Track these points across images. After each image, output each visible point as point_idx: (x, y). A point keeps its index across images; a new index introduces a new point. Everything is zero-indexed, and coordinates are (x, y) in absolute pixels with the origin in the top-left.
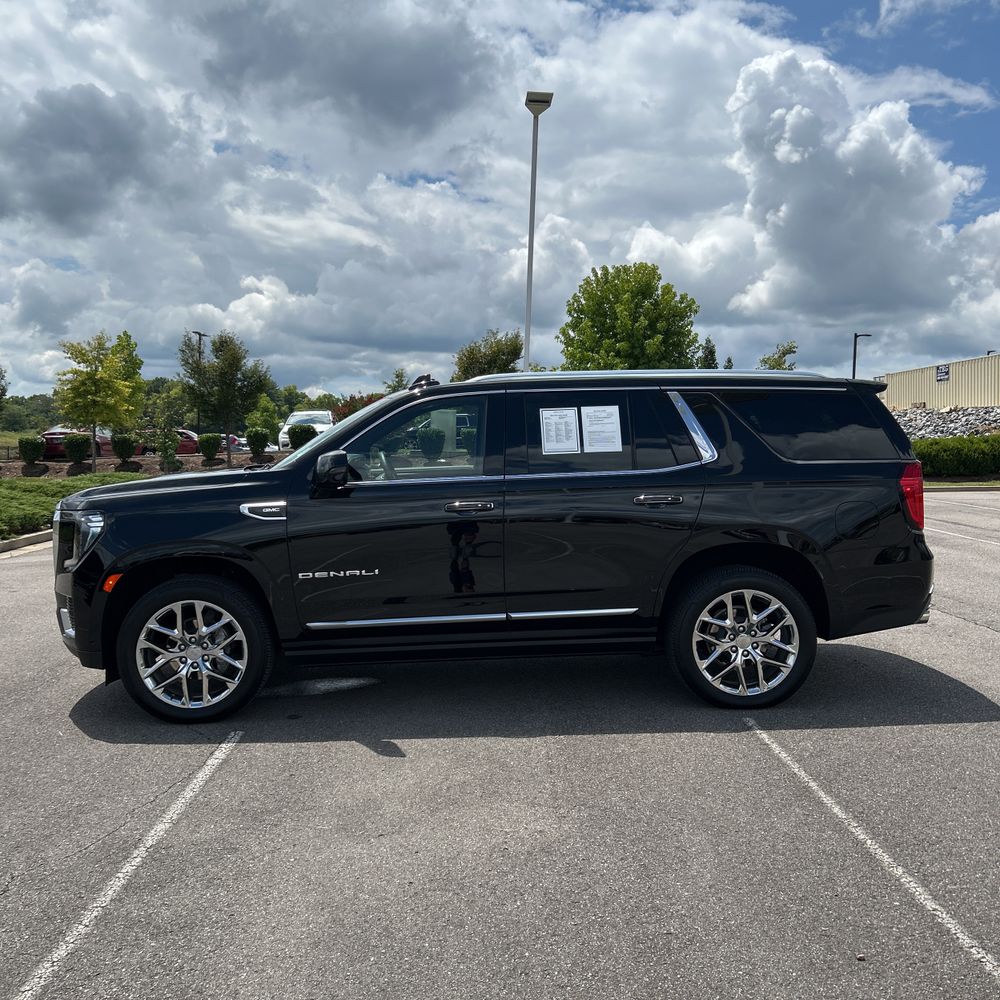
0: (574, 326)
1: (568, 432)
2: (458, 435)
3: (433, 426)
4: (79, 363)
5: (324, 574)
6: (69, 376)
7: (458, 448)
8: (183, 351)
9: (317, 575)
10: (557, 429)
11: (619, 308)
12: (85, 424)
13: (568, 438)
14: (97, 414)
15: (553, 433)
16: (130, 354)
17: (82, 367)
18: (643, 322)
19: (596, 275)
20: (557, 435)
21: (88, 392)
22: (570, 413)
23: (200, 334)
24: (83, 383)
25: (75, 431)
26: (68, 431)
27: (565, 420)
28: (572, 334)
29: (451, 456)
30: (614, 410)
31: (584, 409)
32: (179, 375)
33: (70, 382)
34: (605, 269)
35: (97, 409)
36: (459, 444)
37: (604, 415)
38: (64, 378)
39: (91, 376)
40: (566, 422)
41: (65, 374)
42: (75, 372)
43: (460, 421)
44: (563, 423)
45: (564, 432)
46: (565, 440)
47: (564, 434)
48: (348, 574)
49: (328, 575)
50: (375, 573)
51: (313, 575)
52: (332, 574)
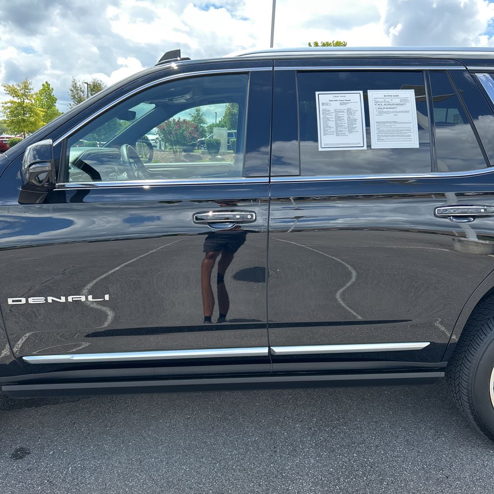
1: (351, 122)
2: (228, 143)
3: (214, 137)
4: (14, 97)
5: (40, 300)
6: (9, 105)
7: (228, 150)
8: (72, 91)
9: (31, 301)
10: (338, 119)
12: (19, 132)
13: (351, 129)
14: (25, 127)
15: (332, 124)
16: (50, 95)
17: (16, 100)
20: (337, 126)
21: (19, 114)
22: (355, 98)
23: (87, 84)
24: (16, 109)
25: (13, 136)
26: (9, 136)
27: (348, 106)
29: (224, 154)
30: (409, 95)
31: (371, 93)
32: (71, 105)
33: (9, 108)
35: (25, 124)
36: (229, 148)
37: (397, 101)
38: (6, 106)
39: (20, 105)
40: (349, 110)
41: (6, 103)
42: (12, 102)
43: (230, 135)
44: (346, 111)
45: (346, 122)
46: (347, 133)
47: (346, 125)
48: (70, 299)
49: (46, 300)
50: (104, 298)
51: (27, 301)
52: (50, 299)
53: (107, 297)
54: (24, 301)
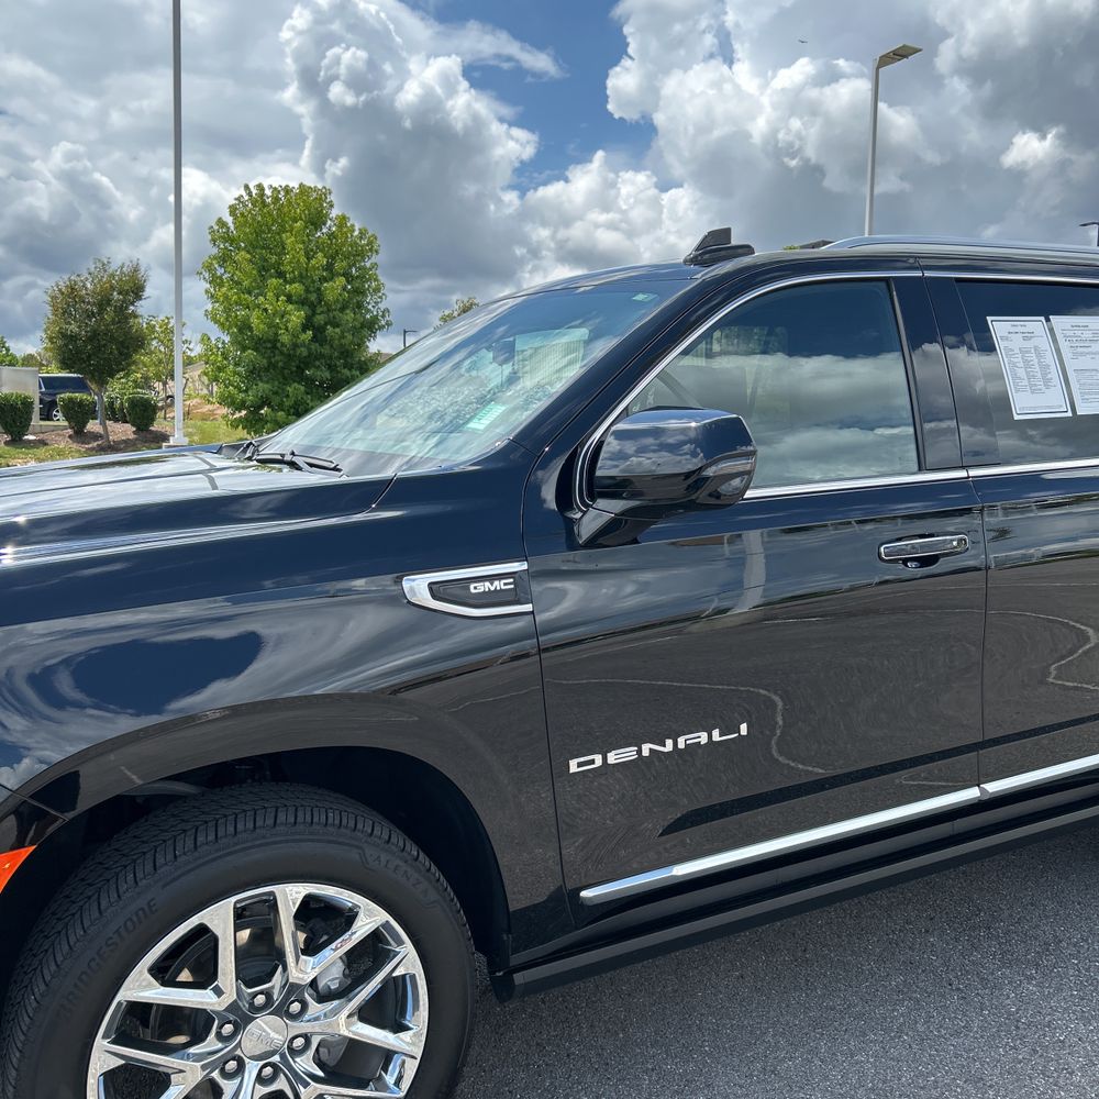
0: (224, 259)
1: (1044, 370)
10: (1027, 364)
11: (289, 240)
13: (1047, 382)
15: (1021, 373)
18: (320, 259)
19: (250, 194)
20: (1029, 376)
27: (1034, 342)
28: (220, 271)
31: (1055, 321)
34: (260, 187)
40: (1036, 349)
44: (1033, 351)
45: (1038, 369)
46: (1043, 387)
47: (1039, 375)
48: (681, 744)
49: (639, 752)
50: (739, 732)
51: (605, 759)
52: (646, 749)
53: (744, 729)
54: (598, 759)
